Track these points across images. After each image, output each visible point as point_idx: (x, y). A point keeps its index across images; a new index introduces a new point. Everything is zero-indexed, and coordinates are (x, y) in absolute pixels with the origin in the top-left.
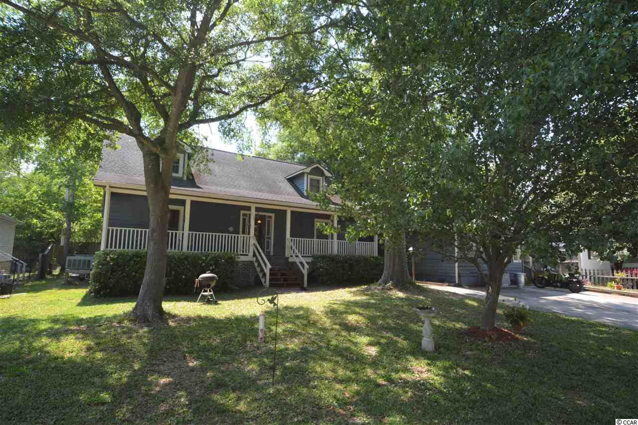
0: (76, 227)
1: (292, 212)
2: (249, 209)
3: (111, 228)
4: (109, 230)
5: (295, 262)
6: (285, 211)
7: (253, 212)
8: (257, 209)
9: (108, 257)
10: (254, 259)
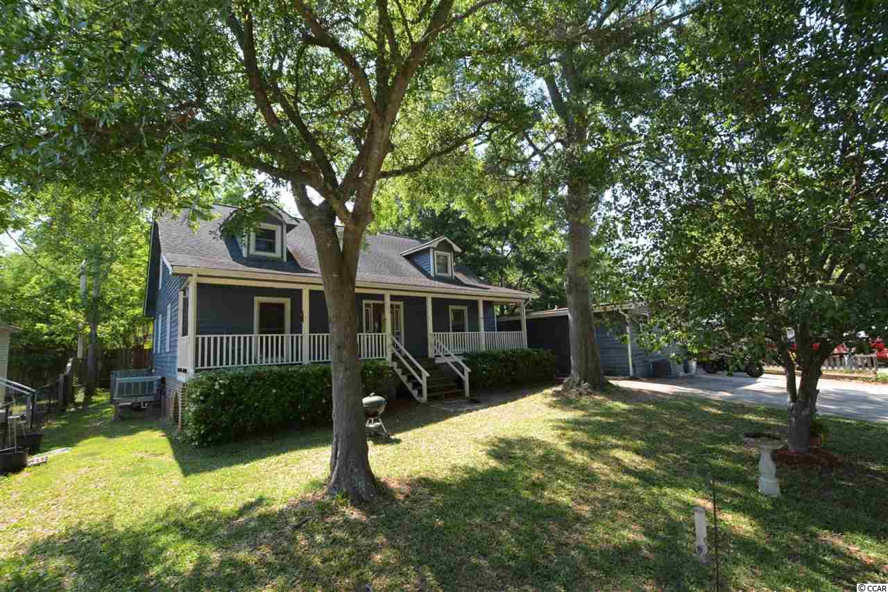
0: (103, 330)
1: (433, 299)
2: (382, 297)
3: (200, 337)
4: (197, 339)
5: (446, 364)
6: (425, 298)
7: (388, 302)
8: (393, 298)
9: (217, 383)
10: (395, 364)
